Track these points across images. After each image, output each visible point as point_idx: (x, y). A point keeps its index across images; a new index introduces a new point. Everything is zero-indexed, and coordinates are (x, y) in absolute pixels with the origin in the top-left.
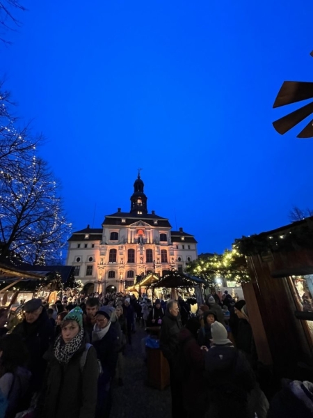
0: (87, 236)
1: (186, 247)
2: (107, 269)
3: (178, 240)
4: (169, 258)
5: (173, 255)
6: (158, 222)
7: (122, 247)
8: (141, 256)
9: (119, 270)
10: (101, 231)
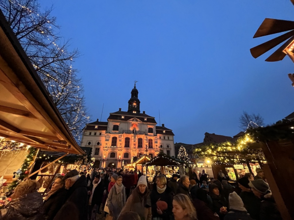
0: (96, 127)
1: (166, 138)
2: (110, 151)
3: (161, 133)
4: (154, 145)
5: (156, 142)
6: (147, 119)
7: (121, 136)
8: (135, 143)
9: (118, 152)
10: (107, 124)
